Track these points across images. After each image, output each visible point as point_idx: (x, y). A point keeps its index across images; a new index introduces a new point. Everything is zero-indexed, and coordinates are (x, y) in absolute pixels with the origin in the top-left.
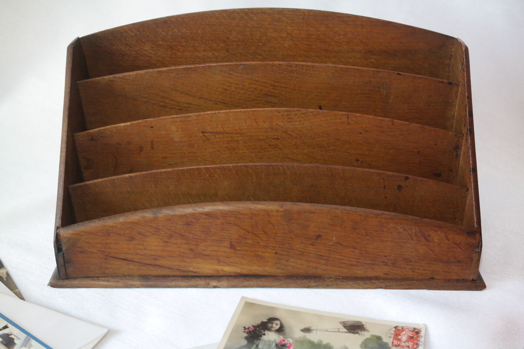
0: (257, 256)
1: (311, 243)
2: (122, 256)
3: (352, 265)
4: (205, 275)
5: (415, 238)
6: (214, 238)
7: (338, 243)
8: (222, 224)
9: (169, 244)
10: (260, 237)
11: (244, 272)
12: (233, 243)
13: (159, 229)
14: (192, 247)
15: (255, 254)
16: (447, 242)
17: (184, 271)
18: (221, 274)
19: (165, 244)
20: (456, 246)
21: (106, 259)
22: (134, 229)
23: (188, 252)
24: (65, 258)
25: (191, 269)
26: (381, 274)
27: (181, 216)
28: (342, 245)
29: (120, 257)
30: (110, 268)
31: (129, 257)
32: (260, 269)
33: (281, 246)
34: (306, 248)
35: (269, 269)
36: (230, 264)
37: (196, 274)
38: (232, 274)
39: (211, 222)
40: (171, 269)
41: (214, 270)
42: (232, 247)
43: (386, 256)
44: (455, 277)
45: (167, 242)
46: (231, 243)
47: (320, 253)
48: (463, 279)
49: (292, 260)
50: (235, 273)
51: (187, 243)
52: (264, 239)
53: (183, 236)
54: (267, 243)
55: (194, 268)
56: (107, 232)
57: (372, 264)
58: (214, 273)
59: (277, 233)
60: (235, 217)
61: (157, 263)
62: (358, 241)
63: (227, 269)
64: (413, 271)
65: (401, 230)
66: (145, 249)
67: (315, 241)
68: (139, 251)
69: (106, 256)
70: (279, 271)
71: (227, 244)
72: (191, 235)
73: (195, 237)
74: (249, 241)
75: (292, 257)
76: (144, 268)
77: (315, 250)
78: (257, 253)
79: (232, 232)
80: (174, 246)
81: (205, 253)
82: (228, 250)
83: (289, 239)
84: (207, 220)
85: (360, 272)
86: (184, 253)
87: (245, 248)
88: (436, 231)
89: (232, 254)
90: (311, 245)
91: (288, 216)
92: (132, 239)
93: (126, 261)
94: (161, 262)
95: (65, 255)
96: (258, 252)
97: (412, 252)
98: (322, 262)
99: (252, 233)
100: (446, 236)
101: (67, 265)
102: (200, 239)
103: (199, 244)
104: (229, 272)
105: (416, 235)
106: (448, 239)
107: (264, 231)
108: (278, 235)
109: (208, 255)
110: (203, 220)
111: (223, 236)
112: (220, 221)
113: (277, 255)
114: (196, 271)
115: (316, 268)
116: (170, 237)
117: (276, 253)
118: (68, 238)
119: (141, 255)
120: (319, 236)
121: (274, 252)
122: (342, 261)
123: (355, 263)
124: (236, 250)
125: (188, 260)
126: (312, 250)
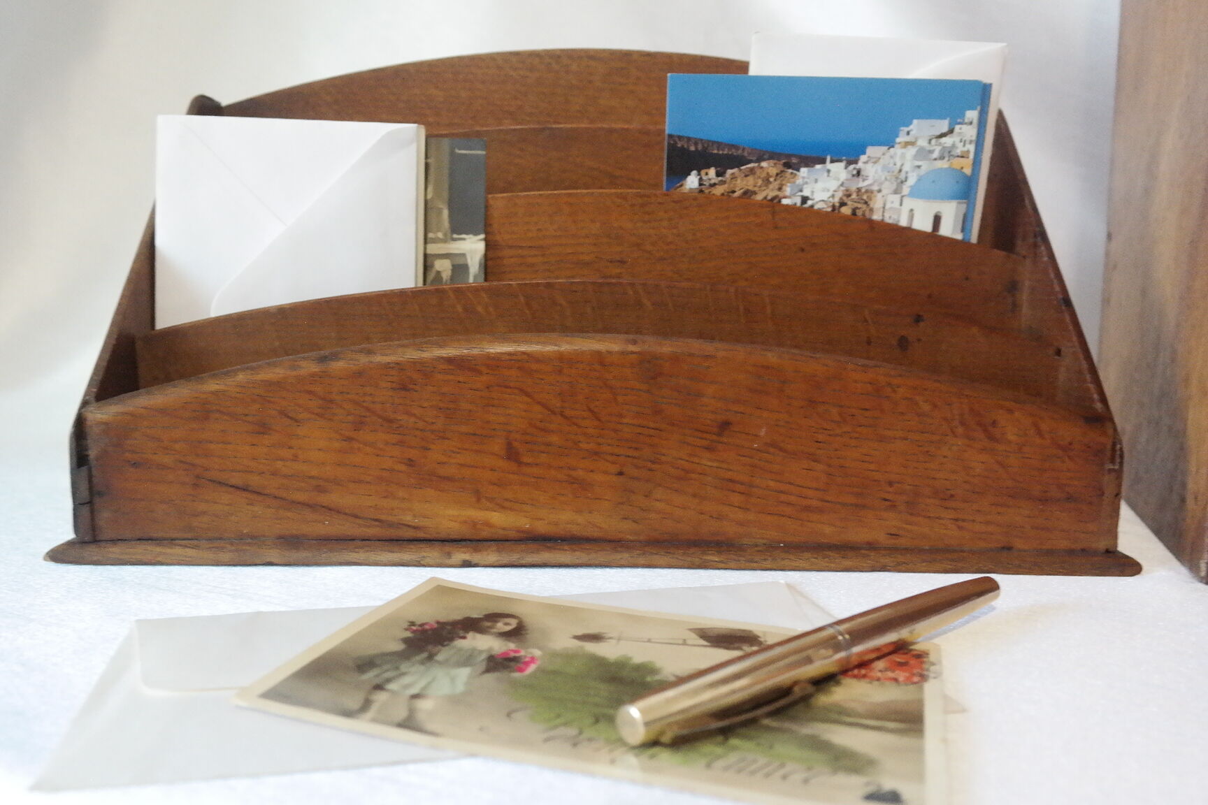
0: (573, 481)
1: (705, 443)
2: (236, 479)
3: (807, 509)
4: (443, 535)
5: (960, 430)
6: (464, 429)
7: (773, 445)
8: (488, 388)
9: (356, 445)
10: (579, 427)
11: (542, 528)
12: (515, 444)
13: (331, 401)
14: (413, 454)
15: (569, 476)
16: (1038, 441)
17: (391, 525)
18: (485, 533)
19: (344, 443)
20: (1060, 453)
21: (196, 485)
22: (269, 402)
23: (403, 468)
24: (95, 480)
25: (408, 518)
26: (881, 537)
27: (387, 366)
28: (781, 449)
29: (233, 481)
30: (204, 513)
31: (254, 481)
32: (580, 519)
33: (631, 453)
34: (696, 460)
35: (602, 520)
36: (507, 504)
37: (421, 535)
38: (512, 534)
39: (459, 382)
40: (356, 517)
41: (465, 522)
42: (512, 454)
43: (891, 484)
44: (1064, 544)
45: (350, 439)
46: (509, 446)
47: (729, 475)
48: (1083, 550)
49: (659, 493)
50: (518, 531)
51: (401, 443)
52: (591, 431)
53: (390, 421)
54: (599, 444)
55: (415, 516)
56: (203, 411)
57: (857, 506)
58: (466, 531)
59: (621, 416)
60: (519, 368)
61: (324, 499)
62: (820, 437)
63: (500, 520)
64: (960, 528)
65: (926, 407)
66: (295, 458)
67: (714, 437)
68: (279, 464)
69: (198, 477)
70: (627, 526)
71: (498, 446)
72: (412, 420)
73: (421, 424)
74: (554, 439)
75: (660, 485)
76: (289, 514)
77: (715, 464)
78: (574, 473)
79: (511, 411)
80: (368, 449)
81: (443, 471)
82: (502, 463)
83: (652, 432)
84: (451, 377)
85: (828, 530)
86: (391, 470)
87: (543, 458)
88: (1010, 411)
89: (511, 476)
90: (708, 449)
91: (651, 368)
92: (263, 428)
93: (245, 494)
94: (335, 498)
95: (94, 472)
96: (574, 469)
97: (954, 472)
98: (736, 499)
99: (562, 415)
100: (1036, 425)
101: (97, 500)
102: (433, 431)
103: (432, 446)
104: (504, 529)
105: (962, 423)
106: (1040, 433)
107: (590, 410)
108: (625, 421)
109: (449, 479)
110: (440, 377)
111: (488, 422)
112: (484, 378)
113: (621, 478)
114: (421, 524)
115: (720, 518)
116: (359, 425)
117: (621, 474)
118: (106, 424)
119: (285, 476)
120: (725, 426)
121: (614, 469)
122: (783, 497)
123: (815, 503)
124: (520, 463)
125: (401, 493)
126: (709, 464)
